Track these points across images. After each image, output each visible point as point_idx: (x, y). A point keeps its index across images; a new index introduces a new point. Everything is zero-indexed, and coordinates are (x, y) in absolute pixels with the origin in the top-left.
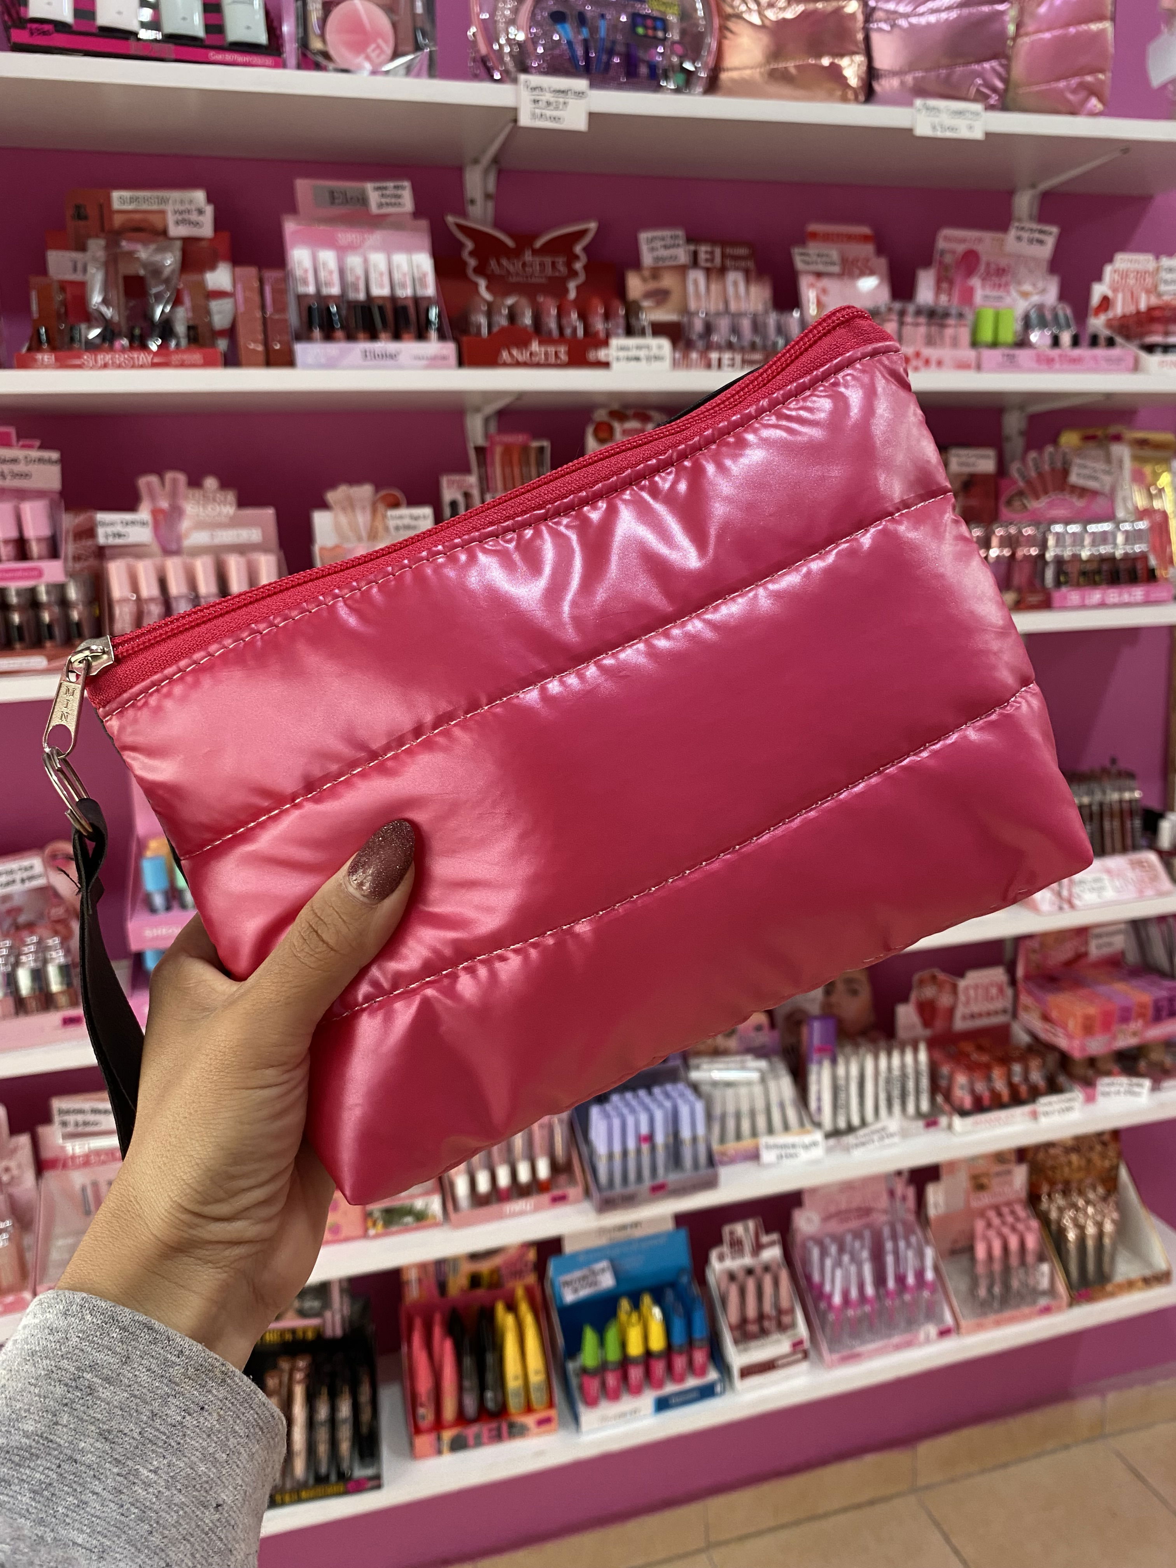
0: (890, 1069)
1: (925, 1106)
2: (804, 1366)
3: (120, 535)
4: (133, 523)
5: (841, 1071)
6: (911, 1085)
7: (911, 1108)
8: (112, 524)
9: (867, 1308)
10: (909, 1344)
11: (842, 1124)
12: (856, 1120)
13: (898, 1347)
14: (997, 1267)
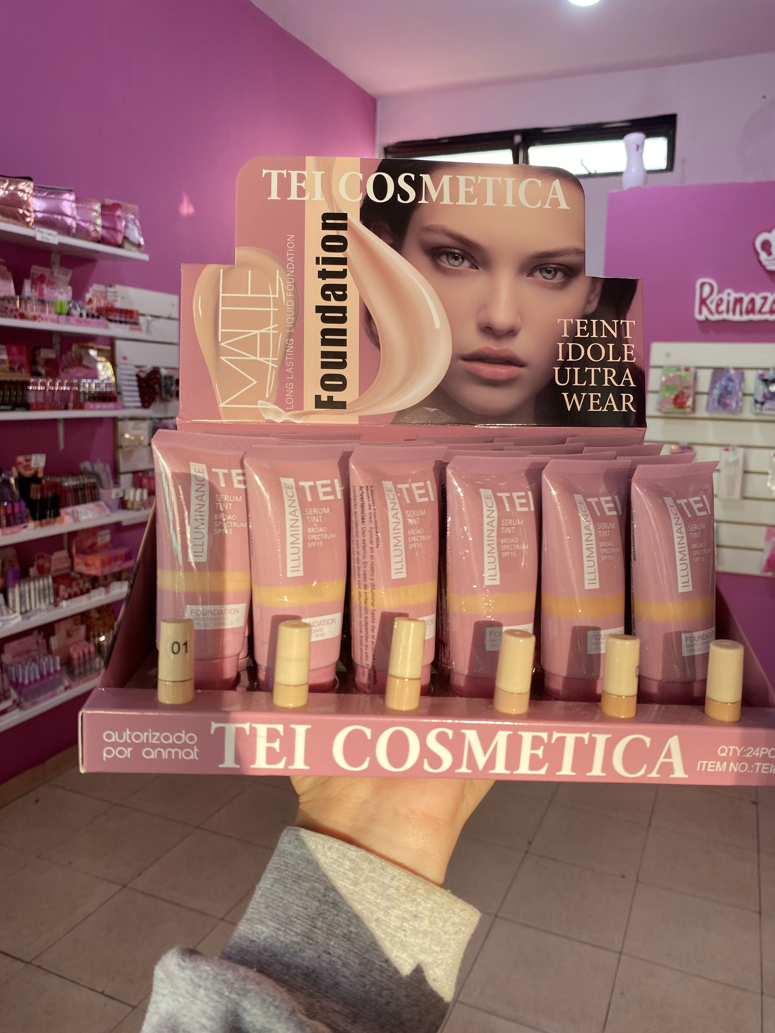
0: (39, 587)
1: (52, 600)
2: (17, 710)
5: (22, 588)
6: (47, 592)
7: (47, 602)
9: (37, 685)
10: (54, 695)
11: (23, 610)
12: (28, 608)
13: (51, 697)
14: (82, 660)
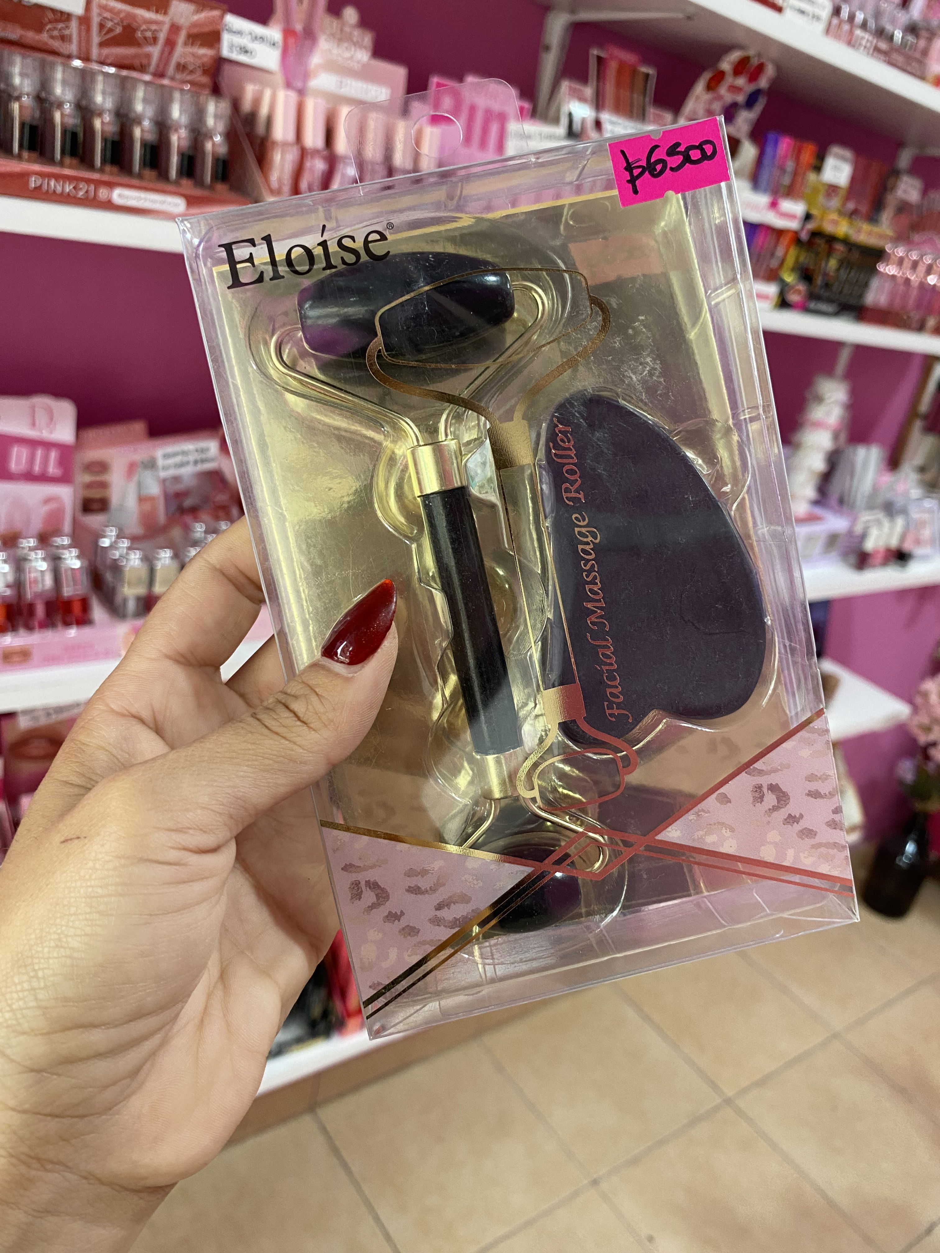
3: (245, 51)
4: (262, 39)
8: (239, 33)
